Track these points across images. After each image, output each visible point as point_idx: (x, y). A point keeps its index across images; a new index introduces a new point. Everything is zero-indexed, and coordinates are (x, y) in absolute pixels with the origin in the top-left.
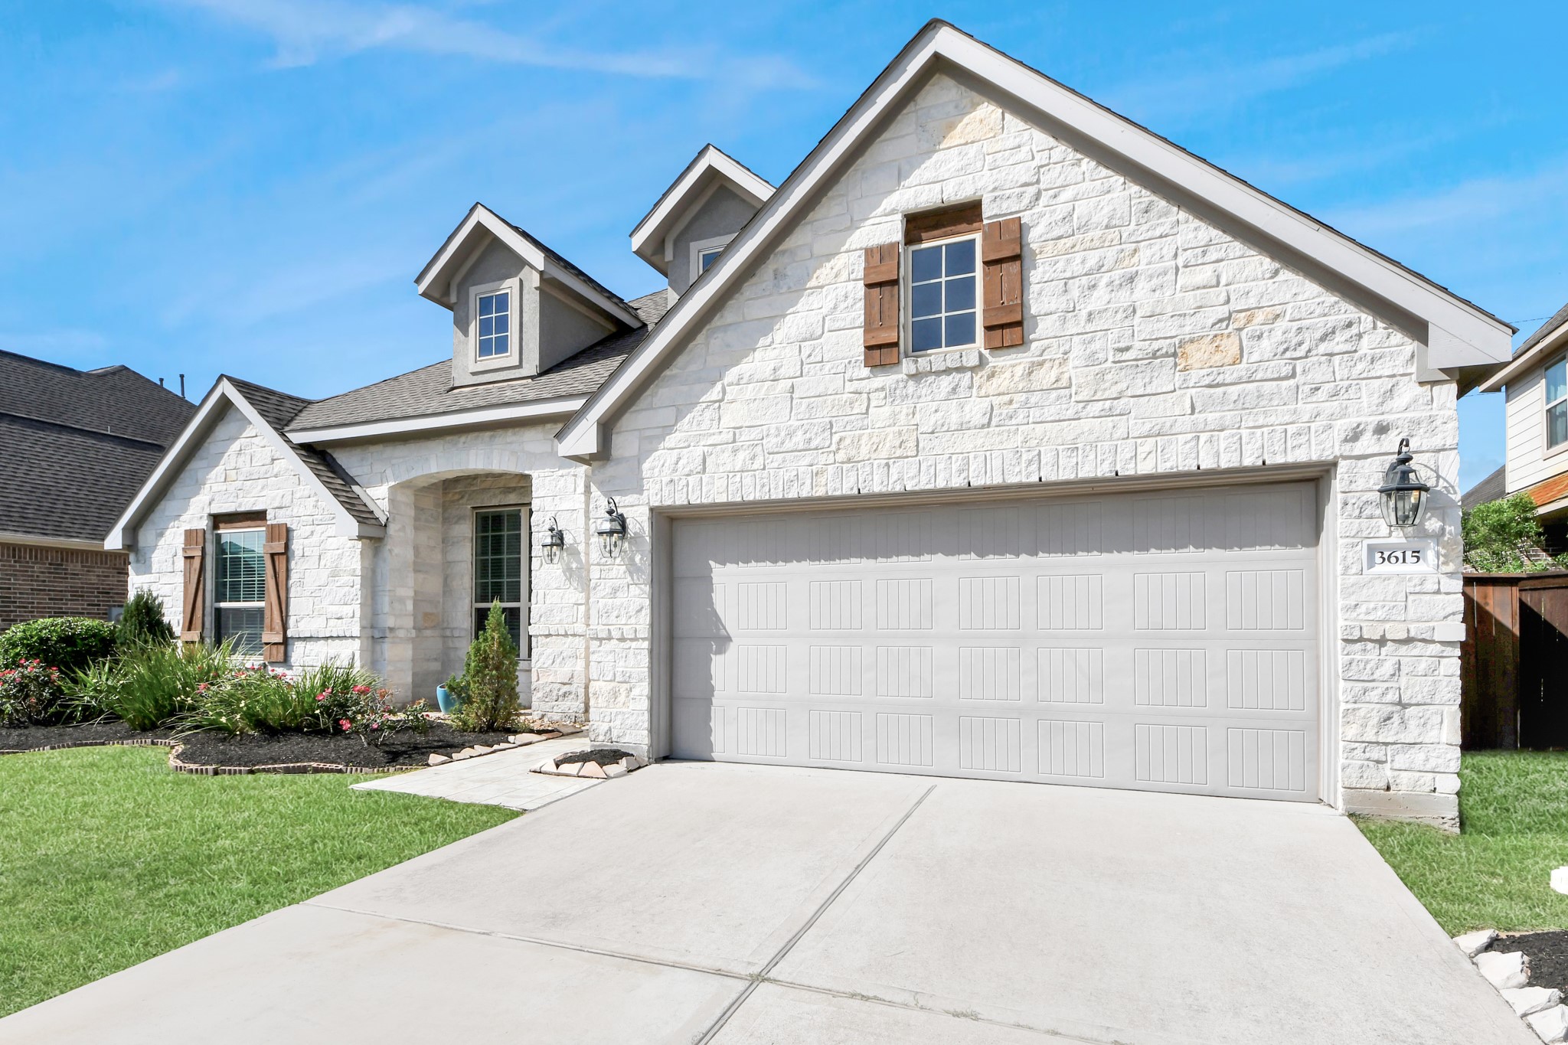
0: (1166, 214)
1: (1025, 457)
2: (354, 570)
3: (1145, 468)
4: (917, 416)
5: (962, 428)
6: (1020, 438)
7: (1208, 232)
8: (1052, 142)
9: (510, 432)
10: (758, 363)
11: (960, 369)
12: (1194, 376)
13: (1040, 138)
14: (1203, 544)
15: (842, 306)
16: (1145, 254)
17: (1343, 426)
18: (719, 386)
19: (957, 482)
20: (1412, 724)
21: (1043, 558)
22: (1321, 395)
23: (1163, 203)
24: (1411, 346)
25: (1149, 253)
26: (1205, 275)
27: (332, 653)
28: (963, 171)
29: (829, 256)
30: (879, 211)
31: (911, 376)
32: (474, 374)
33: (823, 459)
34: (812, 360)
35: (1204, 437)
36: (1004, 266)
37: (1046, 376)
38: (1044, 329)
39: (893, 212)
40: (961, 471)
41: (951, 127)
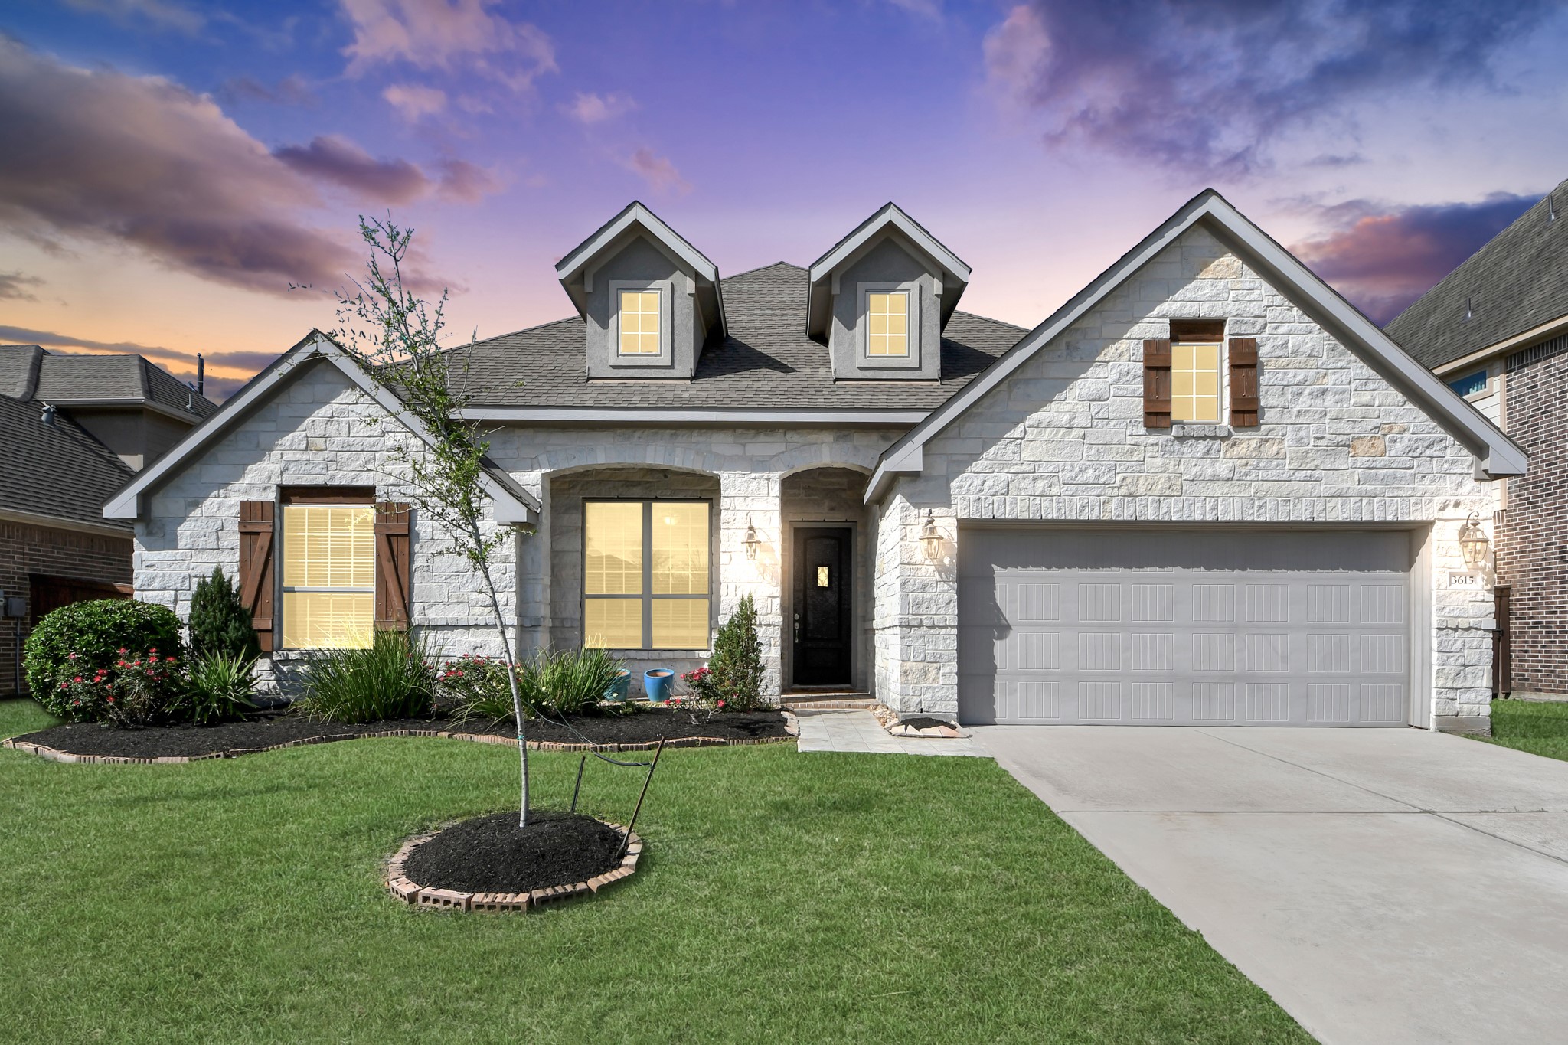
0: (1344, 354)
1: (1257, 504)
2: (508, 557)
3: (1331, 517)
4: (1182, 467)
5: (1214, 478)
6: (1252, 490)
7: (1367, 371)
8: (1275, 291)
9: (695, 433)
10: (1055, 412)
11: (1214, 438)
12: (1360, 460)
13: (1265, 288)
14: (1347, 567)
15: (1125, 379)
16: (1331, 378)
17: (1438, 501)
18: (1021, 427)
19: (1209, 517)
20: (1469, 676)
21: (1251, 572)
22: (1427, 480)
23: (1342, 347)
24: (1471, 458)
25: (1334, 377)
26: (1366, 397)
27: (477, 641)
28: (1214, 297)
29: (1115, 340)
30: (1155, 312)
31: (1177, 438)
32: (614, 367)
33: (1108, 492)
34: (1097, 416)
35: (1365, 500)
36: (1245, 370)
37: (1271, 449)
38: (1269, 416)
39: (1164, 316)
40: (1213, 509)
41: (1206, 265)
